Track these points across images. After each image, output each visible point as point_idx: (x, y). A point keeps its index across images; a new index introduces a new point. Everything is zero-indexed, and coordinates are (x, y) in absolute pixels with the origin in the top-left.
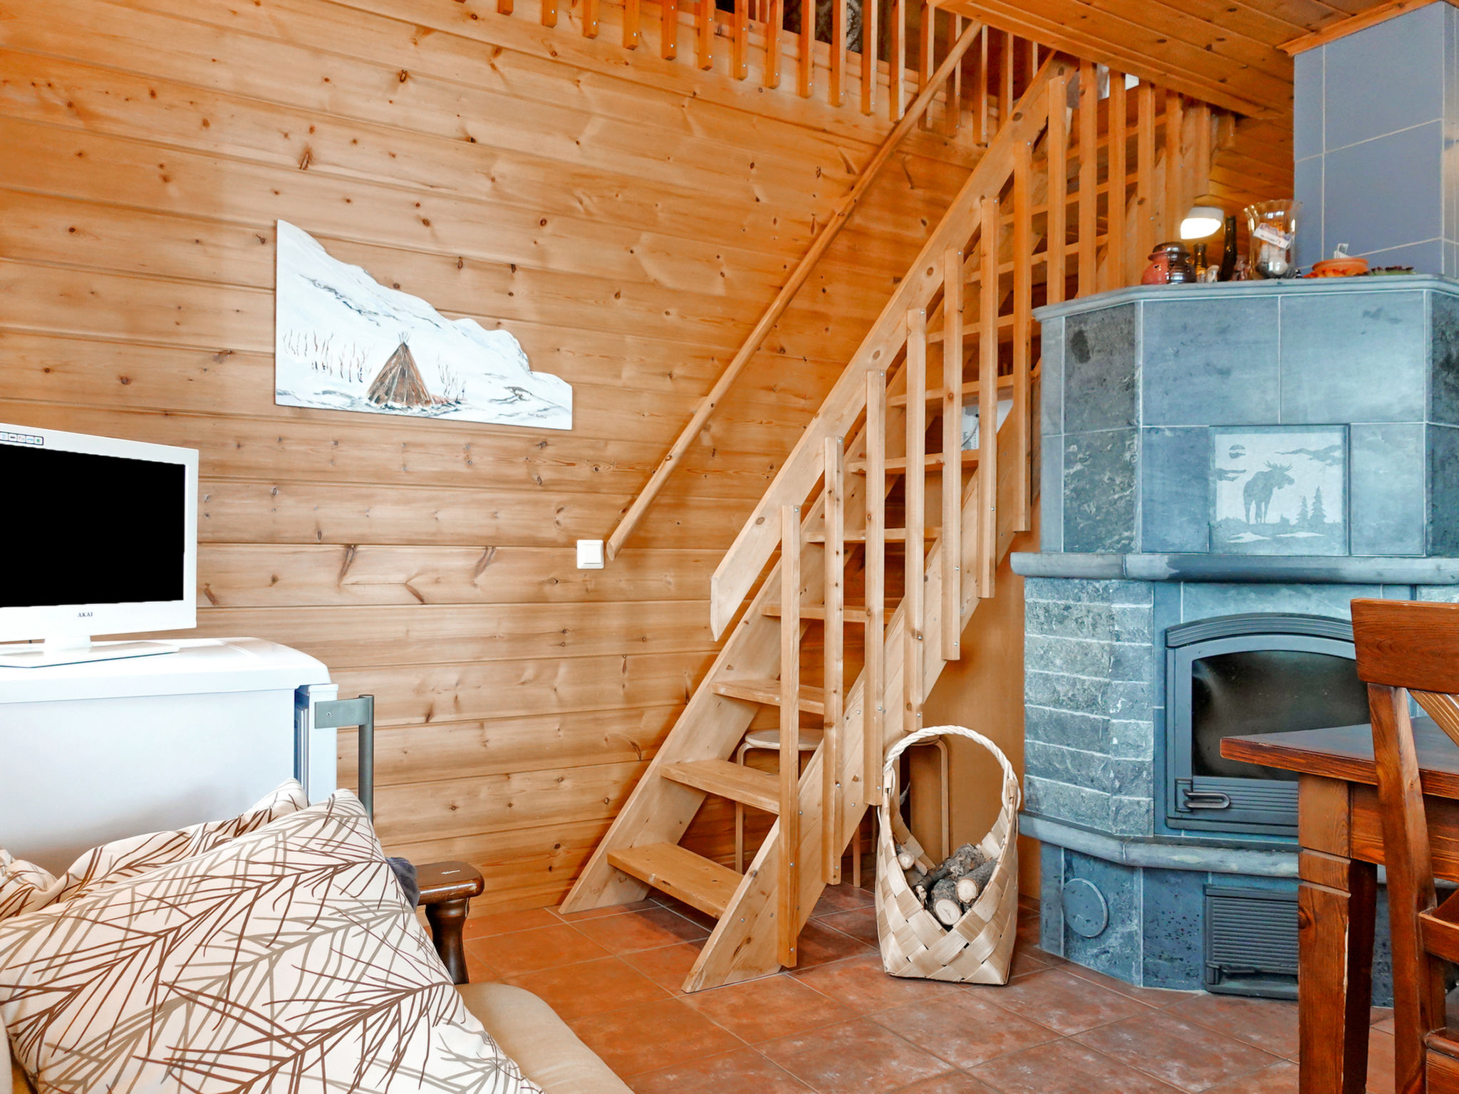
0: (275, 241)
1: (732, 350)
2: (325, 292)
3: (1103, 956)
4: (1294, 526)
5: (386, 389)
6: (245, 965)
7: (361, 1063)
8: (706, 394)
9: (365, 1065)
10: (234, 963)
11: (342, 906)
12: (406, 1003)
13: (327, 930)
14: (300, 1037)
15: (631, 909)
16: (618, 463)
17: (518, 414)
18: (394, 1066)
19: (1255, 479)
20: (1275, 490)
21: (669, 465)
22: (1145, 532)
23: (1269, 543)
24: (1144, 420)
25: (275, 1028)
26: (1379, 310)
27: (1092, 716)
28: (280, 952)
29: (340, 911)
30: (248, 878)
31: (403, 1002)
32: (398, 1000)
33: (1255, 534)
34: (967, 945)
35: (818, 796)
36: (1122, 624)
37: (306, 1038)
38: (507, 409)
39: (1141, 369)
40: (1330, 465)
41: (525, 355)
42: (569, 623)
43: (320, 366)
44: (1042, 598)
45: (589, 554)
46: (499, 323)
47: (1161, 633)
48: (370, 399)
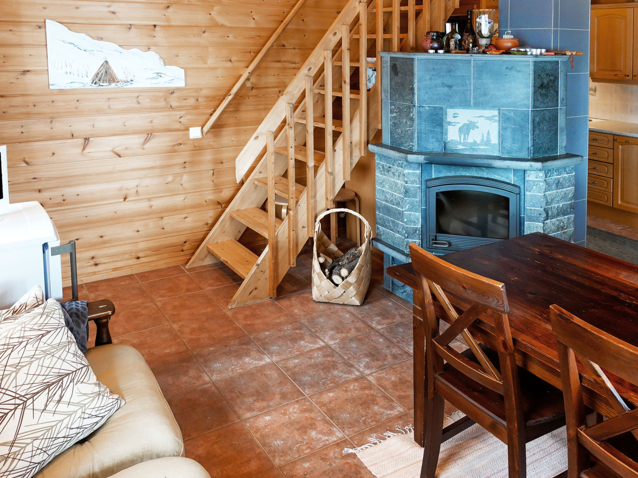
0: (45, 27)
1: (259, 48)
2: (69, 44)
3: (405, 293)
4: (479, 144)
5: (99, 79)
6: (7, 375)
7: (47, 402)
8: (247, 67)
9: (48, 402)
10: (3, 375)
11: (44, 349)
12: (65, 380)
13: (37, 359)
14: (25, 396)
15: (217, 266)
16: (207, 97)
17: (160, 83)
18: (59, 401)
19: (463, 126)
20: (471, 130)
21: (230, 98)
22: (418, 144)
23: (469, 150)
24: (417, 102)
25: (17, 395)
26: (512, 67)
27: (399, 209)
28: (20, 369)
29: (43, 351)
30: (9, 344)
31: (64, 379)
32: (62, 379)
33: (463, 146)
34: (345, 292)
35: (286, 235)
36: (408, 178)
37: (27, 397)
38: (155, 81)
39: (416, 84)
40: (494, 122)
41: (162, 60)
42: (187, 159)
43: (68, 73)
44: (381, 161)
45: (195, 133)
46: (149, 48)
47: (425, 181)
48: (92, 83)
